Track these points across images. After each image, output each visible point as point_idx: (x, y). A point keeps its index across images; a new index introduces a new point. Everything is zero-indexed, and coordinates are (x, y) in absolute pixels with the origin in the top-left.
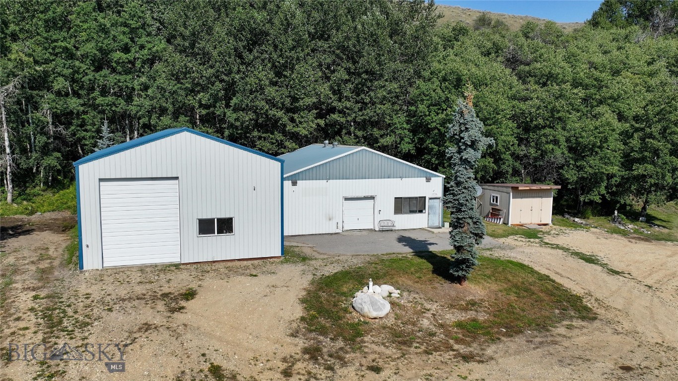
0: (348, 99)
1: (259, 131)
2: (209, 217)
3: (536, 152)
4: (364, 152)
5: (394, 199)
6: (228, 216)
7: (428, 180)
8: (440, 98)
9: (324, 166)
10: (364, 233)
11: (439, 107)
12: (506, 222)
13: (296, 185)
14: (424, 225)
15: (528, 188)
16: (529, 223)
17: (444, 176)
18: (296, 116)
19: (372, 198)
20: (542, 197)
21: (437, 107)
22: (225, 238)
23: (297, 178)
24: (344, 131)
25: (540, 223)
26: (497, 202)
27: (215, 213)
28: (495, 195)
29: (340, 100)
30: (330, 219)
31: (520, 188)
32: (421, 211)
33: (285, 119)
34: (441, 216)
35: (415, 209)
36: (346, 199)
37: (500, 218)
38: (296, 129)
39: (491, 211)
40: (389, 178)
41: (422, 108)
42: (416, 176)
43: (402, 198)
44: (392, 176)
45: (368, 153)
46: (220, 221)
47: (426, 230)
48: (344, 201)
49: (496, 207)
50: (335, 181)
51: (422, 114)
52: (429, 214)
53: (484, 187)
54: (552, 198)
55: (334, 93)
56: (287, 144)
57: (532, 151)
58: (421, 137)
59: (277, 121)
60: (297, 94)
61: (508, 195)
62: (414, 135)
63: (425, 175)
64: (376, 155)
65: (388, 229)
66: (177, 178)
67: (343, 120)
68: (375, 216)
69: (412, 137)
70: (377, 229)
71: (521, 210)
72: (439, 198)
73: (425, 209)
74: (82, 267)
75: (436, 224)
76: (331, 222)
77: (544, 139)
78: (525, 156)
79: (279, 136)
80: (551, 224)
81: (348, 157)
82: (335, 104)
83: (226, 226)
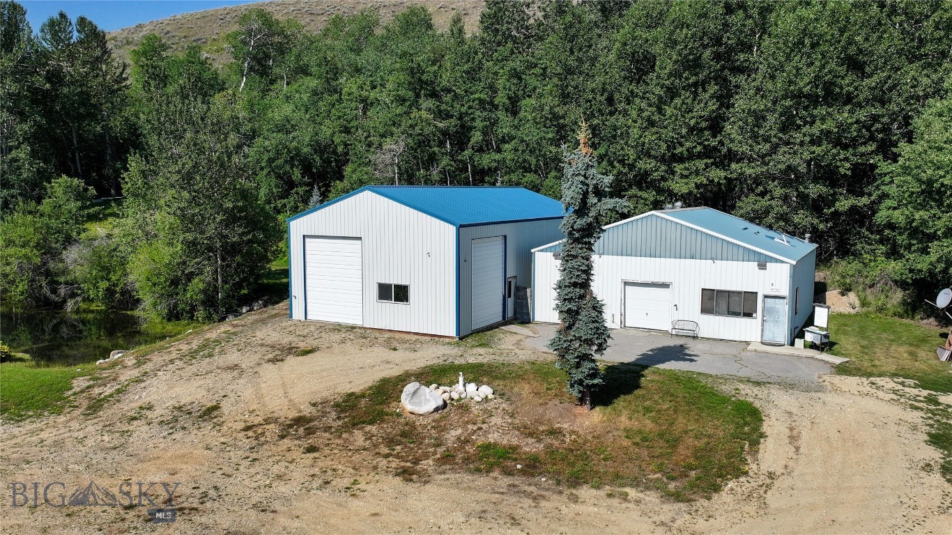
2: (387, 282)
4: (654, 218)
5: (701, 290)
6: (404, 283)
7: (762, 266)
10: (646, 333)
14: (754, 338)
17: (794, 263)
19: (666, 285)
22: (401, 306)
27: (394, 280)
32: (749, 315)
34: (787, 328)
35: (738, 310)
40: (693, 258)
42: (741, 259)
43: (714, 290)
44: (698, 255)
45: (659, 220)
46: (397, 287)
48: (624, 286)
50: (610, 257)
52: (763, 321)
63: (756, 258)
64: (673, 224)
65: (685, 334)
66: (360, 239)
68: (672, 312)
72: (784, 298)
73: (755, 312)
74: (291, 317)
75: (778, 340)
81: (630, 225)
83: (401, 294)
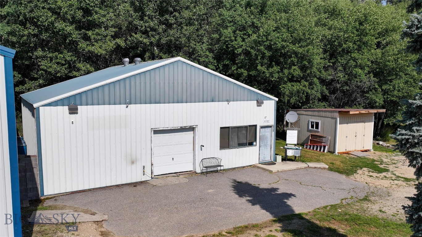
0: (151, 18)
1: (43, 50)
3: (344, 77)
4: (180, 64)
5: (219, 128)
7: (259, 104)
8: (246, 23)
9: (122, 83)
10: (181, 178)
11: (245, 32)
12: (332, 150)
13: (77, 113)
14: (254, 161)
15: (357, 112)
16: (354, 150)
17: (277, 99)
18: (90, 33)
19: (192, 129)
20: (364, 122)
21: (243, 33)
23: (78, 102)
24: (147, 54)
25: (363, 149)
26: (317, 127)
28: (315, 121)
29: (142, 19)
30: (133, 163)
31: (351, 113)
32: (251, 144)
33: (76, 35)
34: (273, 149)
35: (245, 141)
36: (156, 132)
37: (325, 147)
38: (91, 48)
39: (310, 138)
40: (213, 101)
41: (228, 32)
42: (246, 99)
43: (229, 127)
44: (217, 99)
45: (185, 65)
47: (259, 168)
48: (153, 135)
49: (317, 134)
50: (138, 106)
51: (228, 39)
52: (260, 147)
53: (299, 112)
54: (373, 123)
55: (136, 10)
56: (80, 65)
57: (341, 75)
58: (227, 63)
59: (65, 37)
60: (89, 4)
61: (334, 120)
62: (218, 62)
63: (256, 98)
64: (197, 70)
67: (146, 41)
68: (197, 153)
69: (216, 64)
70: (198, 171)
71: (347, 137)
72: (271, 127)
73: (256, 140)
75: (268, 159)
76: (134, 166)
77: (352, 63)
78: (332, 80)
79: (69, 56)
80: (372, 150)
81: (157, 71)
82: (136, 22)
